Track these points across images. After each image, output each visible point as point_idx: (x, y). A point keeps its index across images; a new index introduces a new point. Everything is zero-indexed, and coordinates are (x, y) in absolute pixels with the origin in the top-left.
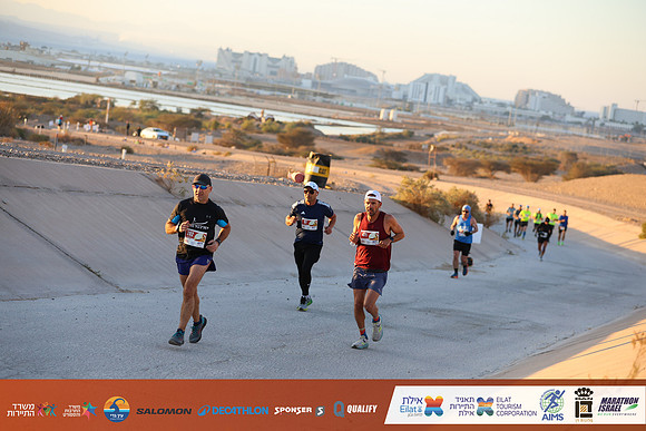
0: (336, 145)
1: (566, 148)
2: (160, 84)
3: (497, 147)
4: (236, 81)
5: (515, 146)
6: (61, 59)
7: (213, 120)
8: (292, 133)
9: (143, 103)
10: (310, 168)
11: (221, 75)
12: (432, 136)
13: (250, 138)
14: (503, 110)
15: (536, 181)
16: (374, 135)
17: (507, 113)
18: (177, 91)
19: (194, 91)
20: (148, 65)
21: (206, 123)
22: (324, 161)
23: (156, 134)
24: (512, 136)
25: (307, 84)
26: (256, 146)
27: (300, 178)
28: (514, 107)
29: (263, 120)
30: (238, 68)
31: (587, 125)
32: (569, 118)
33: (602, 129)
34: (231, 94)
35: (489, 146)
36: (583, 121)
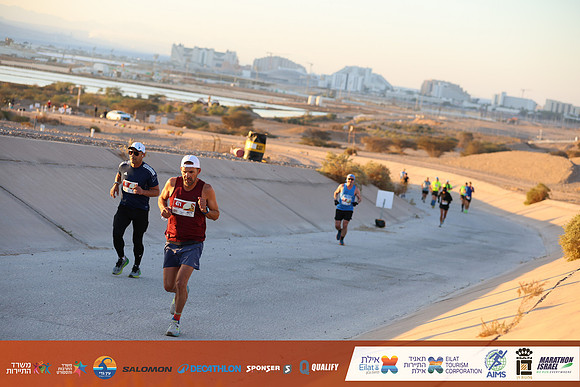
0: (271, 126)
1: (464, 129)
2: (123, 74)
3: (406, 128)
4: (187, 71)
5: (421, 127)
6: (40, 53)
7: (167, 104)
8: (235, 116)
9: (109, 89)
10: (250, 145)
11: (174, 67)
12: (351, 118)
13: (199, 120)
14: (411, 97)
15: (438, 156)
16: (303, 117)
17: (414, 100)
18: (137, 80)
19: (152, 80)
20: (113, 57)
21: (162, 107)
22: (261, 139)
23: (119, 116)
24: (418, 119)
25: (246, 75)
26: (204, 126)
27: (241, 153)
28: (420, 94)
29: (210, 105)
30: (189, 60)
31: (481, 110)
32: (466, 104)
33: (494, 113)
34: (183, 83)
35: (400, 127)
36: (478, 106)
